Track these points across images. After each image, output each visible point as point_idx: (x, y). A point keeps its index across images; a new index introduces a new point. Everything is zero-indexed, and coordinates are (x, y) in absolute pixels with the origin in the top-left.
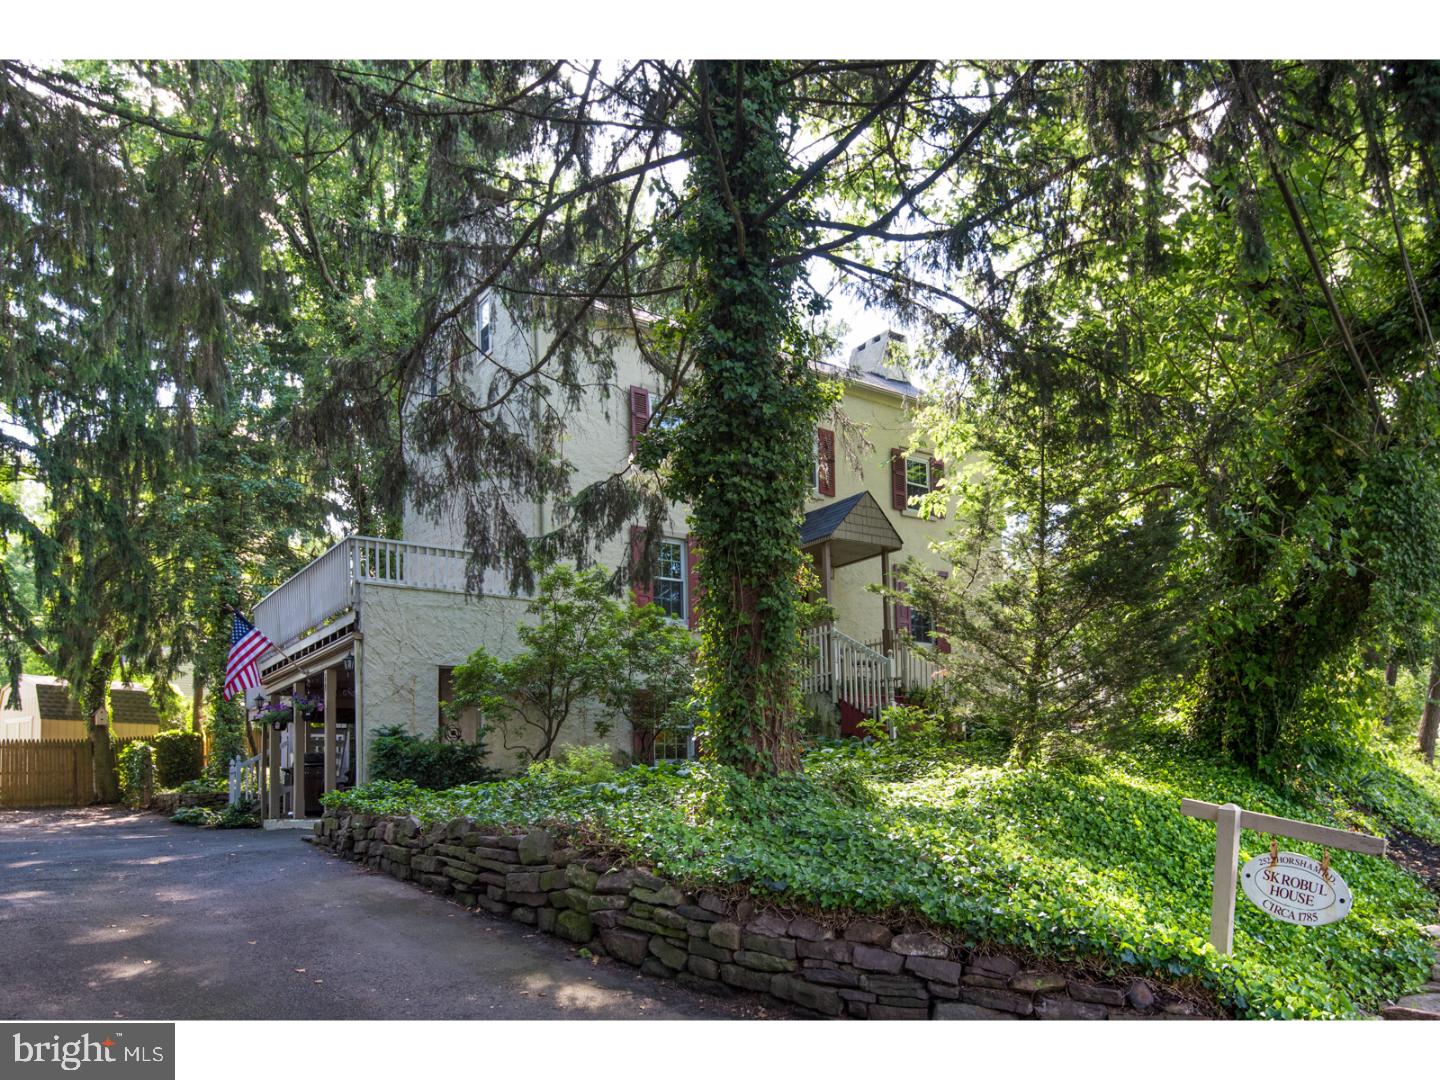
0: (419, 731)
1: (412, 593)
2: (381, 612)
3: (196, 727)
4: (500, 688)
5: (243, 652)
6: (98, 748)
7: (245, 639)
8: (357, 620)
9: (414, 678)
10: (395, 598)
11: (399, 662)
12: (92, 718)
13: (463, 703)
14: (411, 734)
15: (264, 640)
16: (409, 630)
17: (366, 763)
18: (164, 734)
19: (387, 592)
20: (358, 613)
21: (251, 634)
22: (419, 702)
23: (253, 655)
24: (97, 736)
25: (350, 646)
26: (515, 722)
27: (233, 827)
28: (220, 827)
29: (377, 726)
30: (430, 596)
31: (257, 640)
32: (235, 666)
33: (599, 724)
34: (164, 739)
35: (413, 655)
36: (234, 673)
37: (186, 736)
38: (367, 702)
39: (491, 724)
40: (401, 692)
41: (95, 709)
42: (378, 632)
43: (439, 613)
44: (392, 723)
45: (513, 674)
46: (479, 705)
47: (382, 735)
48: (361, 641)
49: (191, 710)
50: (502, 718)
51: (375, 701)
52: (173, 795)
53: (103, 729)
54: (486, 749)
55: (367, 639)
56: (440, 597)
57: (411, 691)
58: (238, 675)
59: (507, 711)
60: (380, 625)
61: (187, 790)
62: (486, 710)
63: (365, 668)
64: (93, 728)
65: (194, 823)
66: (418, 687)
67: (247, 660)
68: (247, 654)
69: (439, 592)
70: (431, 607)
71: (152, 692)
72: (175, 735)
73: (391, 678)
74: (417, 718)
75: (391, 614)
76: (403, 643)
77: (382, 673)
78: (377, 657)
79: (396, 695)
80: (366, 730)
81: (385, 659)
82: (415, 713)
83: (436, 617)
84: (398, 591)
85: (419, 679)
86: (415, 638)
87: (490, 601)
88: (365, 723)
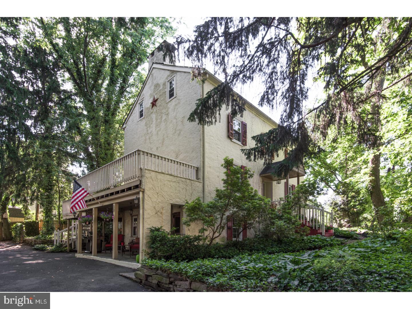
0: (164, 229)
1: (163, 175)
2: (152, 182)
3: (37, 219)
5: (78, 195)
6: (5, 224)
7: (79, 190)
8: (140, 184)
9: (163, 208)
10: (156, 176)
11: (157, 201)
12: (2, 216)
15: (86, 191)
16: (161, 189)
17: (145, 241)
18: (27, 221)
19: (154, 174)
20: (141, 181)
21: (81, 189)
22: (164, 217)
23: (82, 197)
24: (4, 221)
25: (138, 193)
27: (57, 252)
28: (52, 252)
29: (149, 227)
30: (168, 176)
31: (83, 191)
32: (75, 200)
34: (27, 222)
35: (162, 199)
37: (33, 222)
38: (145, 217)
40: (158, 213)
41: (4, 213)
42: (150, 189)
43: (171, 183)
48: (143, 192)
49: (35, 214)
51: (148, 216)
52: (31, 240)
53: (6, 219)
55: (146, 191)
56: (172, 177)
57: (161, 213)
58: (77, 203)
60: (151, 186)
61: (37, 239)
63: (145, 203)
64: (3, 218)
65: (42, 250)
66: (164, 212)
67: (80, 198)
68: (80, 196)
69: (171, 175)
70: (169, 181)
71: (22, 209)
72: (30, 221)
73: (154, 208)
75: (155, 182)
76: (159, 194)
77: (151, 205)
78: (149, 199)
79: (156, 214)
80: (145, 228)
81: (152, 200)
82: (162, 222)
83: (170, 185)
84: (157, 173)
85: (164, 208)
86: (163, 192)
87: (188, 181)
88: (145, 225)
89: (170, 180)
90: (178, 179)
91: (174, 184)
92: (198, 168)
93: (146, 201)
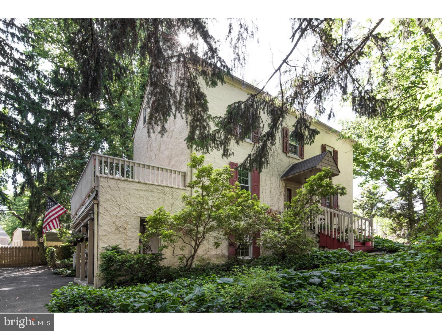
0: (129, 247)
1: (127, 183)
2: (110, 191)
4: (172, 227)
5: (51, 214)
6: (40, 249)
7: (53, 208)
8: (97, 195)
9: (127, 223)
10: (117, 184)
11: (119, 215)
12: (39, 240)
13: (151, 234)
14: (125, 249)
16: (125, 200)
17: (99, 263)
19: (113, 181)
20: (97, 191)
21: (56, 206)
22: (129, 234)
24: (40, 245)
25: (93, 207)
26: (179, 243)
30: (135, 183)
32: (47, 220)
33: (216, 243)
35: (127, 211)
36: (46, 223)
38: (100, 234)
39: (166, 244)
40: (120, 229)
41: (40, 238)
42: (108, 200)
43: (141, 193)
44: (113, 244)
45: (179, 219)
46: (160, 235)
47: (108, 250)
48: (98, 204)
50: (172, 241)
51: (104, 233)
53: (42, 243)
54: (163, 257)
55: (102, 204)
56: (142, 185)
57: (125, 229)
58: (48, 224)
59: (174, 238)
60: (109, 197)
62: (164, 237)
63: (100, 217)
64: (39, 243)
66: (129, 227)
67: (53, 217)
69: (141, 183)
70: (137, 190)
71: (58, 233)
73: (114, 223)
74: (128, 241)
75: (115, 192)
76: (121, 206)
77: (109, 220)
78: (106, 212)
79: (117, 231)
80: (100, 247)
81: (111, 213)
82: (127, 239)
83: (139, 195)
84: (119, 181)
85: (130, 223)
86: (128, 204)
87: (167, 189)
88: (99, 244)
89: (138, 188)
90: (151, 187)
91: (144, 193)
92: (185, 173)
93: (100, 215)
